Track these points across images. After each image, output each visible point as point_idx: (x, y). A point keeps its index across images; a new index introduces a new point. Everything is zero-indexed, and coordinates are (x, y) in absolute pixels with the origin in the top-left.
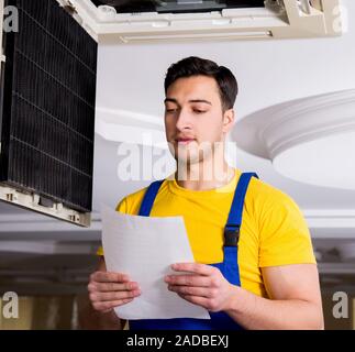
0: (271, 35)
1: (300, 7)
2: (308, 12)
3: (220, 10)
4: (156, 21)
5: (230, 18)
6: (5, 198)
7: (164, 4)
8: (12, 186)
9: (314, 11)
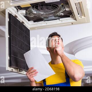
0: (72, 24)
1: (79, 16)
2: (81, 18)
3: (59, 19)
4: (43, 23)
5: (62, 21)
6: (11, 70)
7: (45, 19)
8: (12, 67)
9: (83, 17)
